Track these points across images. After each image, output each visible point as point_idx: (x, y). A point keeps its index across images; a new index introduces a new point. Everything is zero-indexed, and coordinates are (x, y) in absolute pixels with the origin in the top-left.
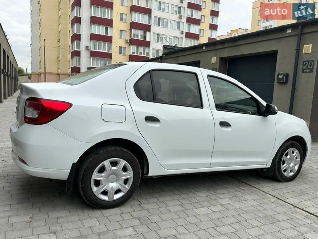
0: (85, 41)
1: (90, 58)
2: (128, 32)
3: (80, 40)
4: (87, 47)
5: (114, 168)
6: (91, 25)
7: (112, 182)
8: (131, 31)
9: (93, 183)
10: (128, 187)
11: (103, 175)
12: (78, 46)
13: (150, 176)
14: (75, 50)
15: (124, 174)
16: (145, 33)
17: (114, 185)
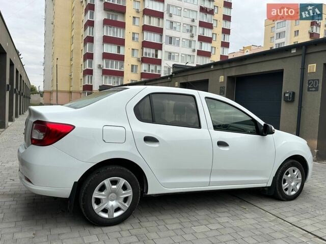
0: (98, 60)
1: (102, 76)
2: (140, 50)
3: (93, 59)
4: (100, 65)
5: (114, 187)
6: (103, 45)
7: (112, 200)
8: (143, 49)
9: (93, 201)
10: (127, 205)
11: (103, 193)
12: (91, 64)
13: (150, 195)
14: (88, 68)
15: (124, 192)
16: (156, 51)
17: (113, 204)
